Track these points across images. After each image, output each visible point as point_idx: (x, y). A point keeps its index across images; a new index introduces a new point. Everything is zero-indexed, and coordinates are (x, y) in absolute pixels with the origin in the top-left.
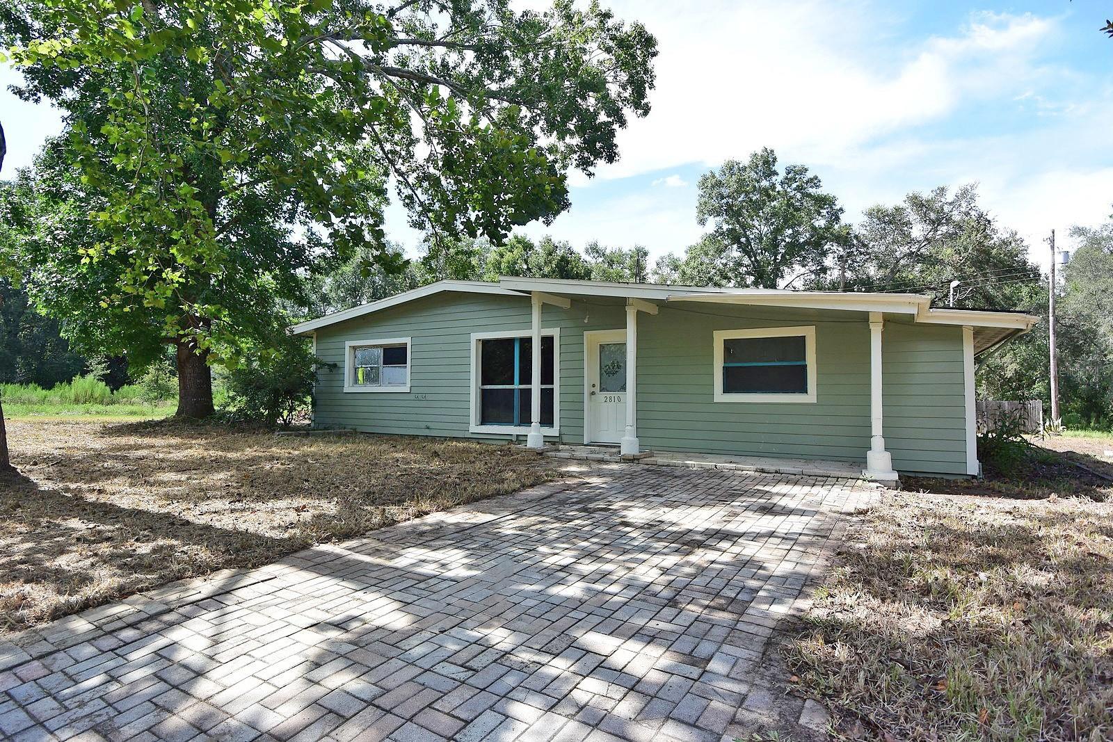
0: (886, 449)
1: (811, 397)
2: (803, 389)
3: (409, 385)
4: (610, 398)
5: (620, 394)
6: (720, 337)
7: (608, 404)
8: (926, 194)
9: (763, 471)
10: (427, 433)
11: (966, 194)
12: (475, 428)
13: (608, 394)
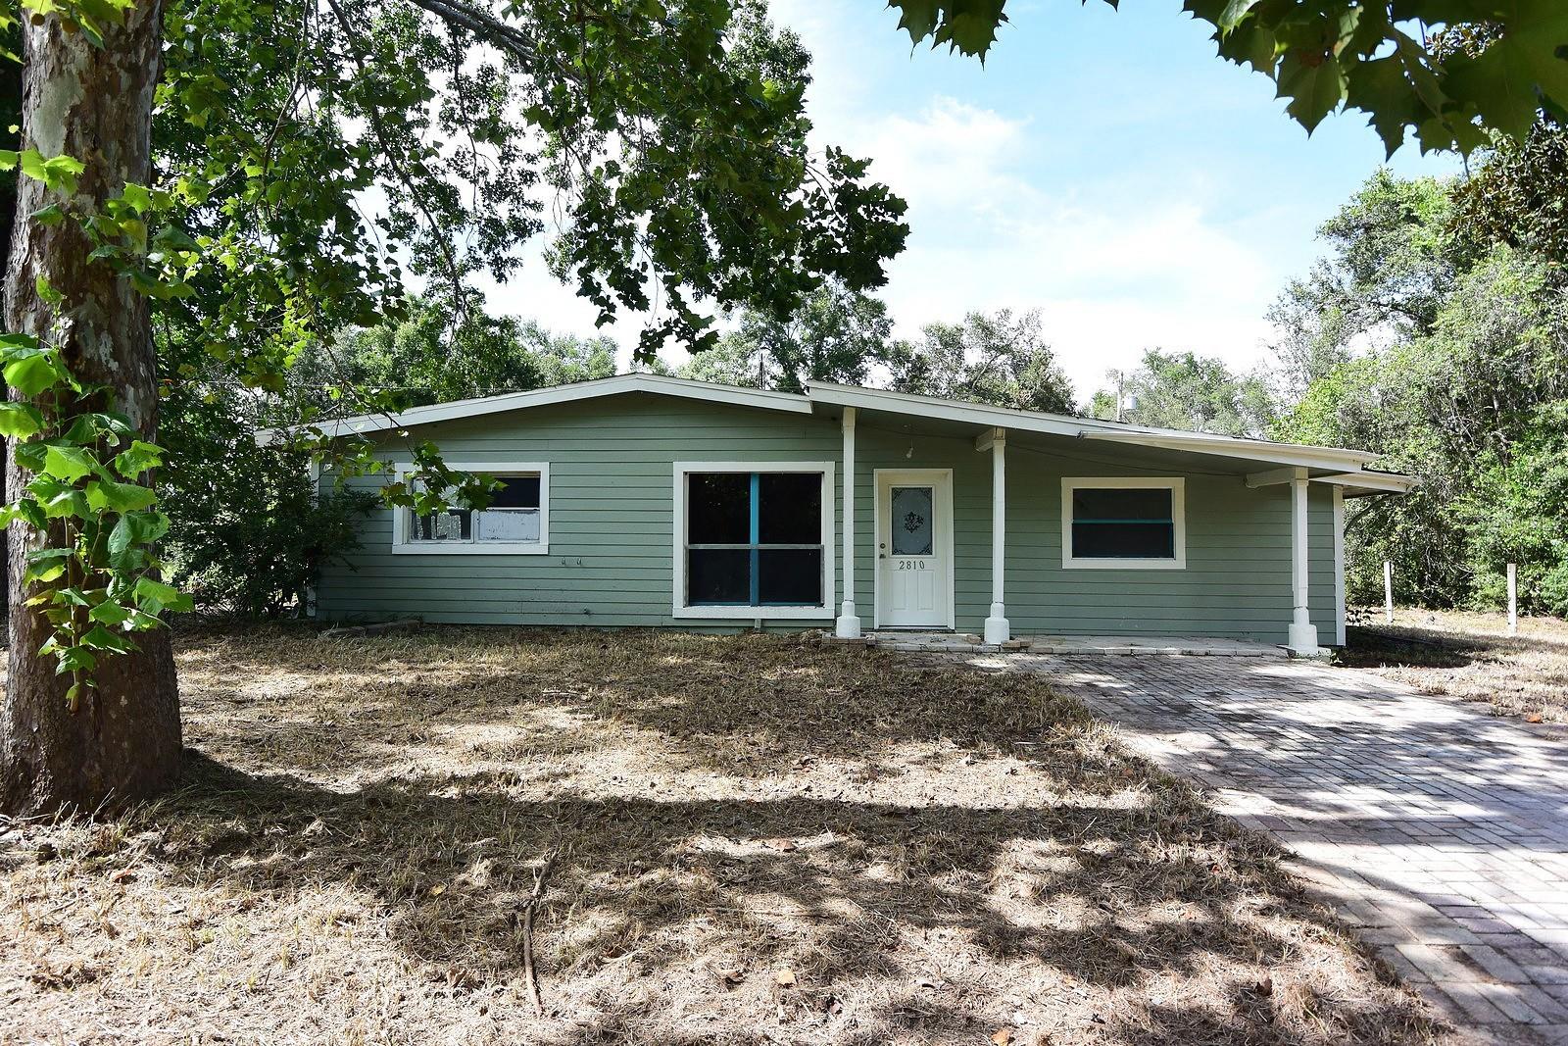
0: (1311, 622)
1: (1179, 562)
2: (1169, 553)
3: (545, 541)
4: (909, 564)
5: (925, 558)
6: (1069, 485)
7: (907, 572)
8: (990, 316)
9: (1190, 653)
10: (583, 620)
11: (1031, 320)
12: (681, 610)
13: (906, 558)
